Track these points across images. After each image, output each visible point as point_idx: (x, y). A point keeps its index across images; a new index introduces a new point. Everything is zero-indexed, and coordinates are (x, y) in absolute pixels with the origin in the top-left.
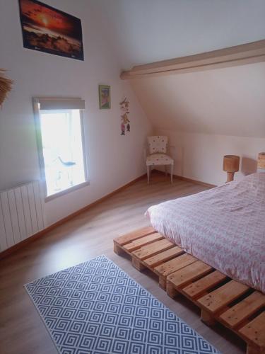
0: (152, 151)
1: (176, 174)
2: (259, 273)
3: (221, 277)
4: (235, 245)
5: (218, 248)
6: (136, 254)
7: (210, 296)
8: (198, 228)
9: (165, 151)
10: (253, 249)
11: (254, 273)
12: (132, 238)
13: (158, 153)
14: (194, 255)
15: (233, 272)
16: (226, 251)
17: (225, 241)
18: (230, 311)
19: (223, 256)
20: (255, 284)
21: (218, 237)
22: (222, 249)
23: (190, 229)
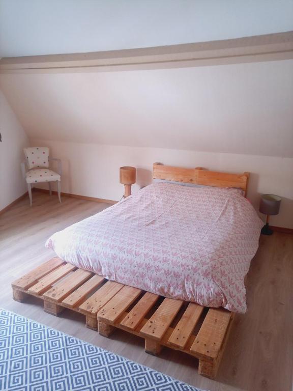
0: (31, 166)
1: (64, 192)
2: (193, 284)
3: (154, 299)
4: (165, 261)
5: (148, 267)
6: (50, 296)
7: (152, 322)
8: (121, 249)
9: (47, 165)
10: (184, 262)
11: (188, 286)
12: (37, 277)
13: (39, 168)
14: (119, 280)
15: (166, 290)
16: (157, 270)
17: (155, 259)
18: (175, 332)
19: (154, 275)
20: (190, 297)
21: (146, 255)
22: (153, 268)
23: (113, 252)
